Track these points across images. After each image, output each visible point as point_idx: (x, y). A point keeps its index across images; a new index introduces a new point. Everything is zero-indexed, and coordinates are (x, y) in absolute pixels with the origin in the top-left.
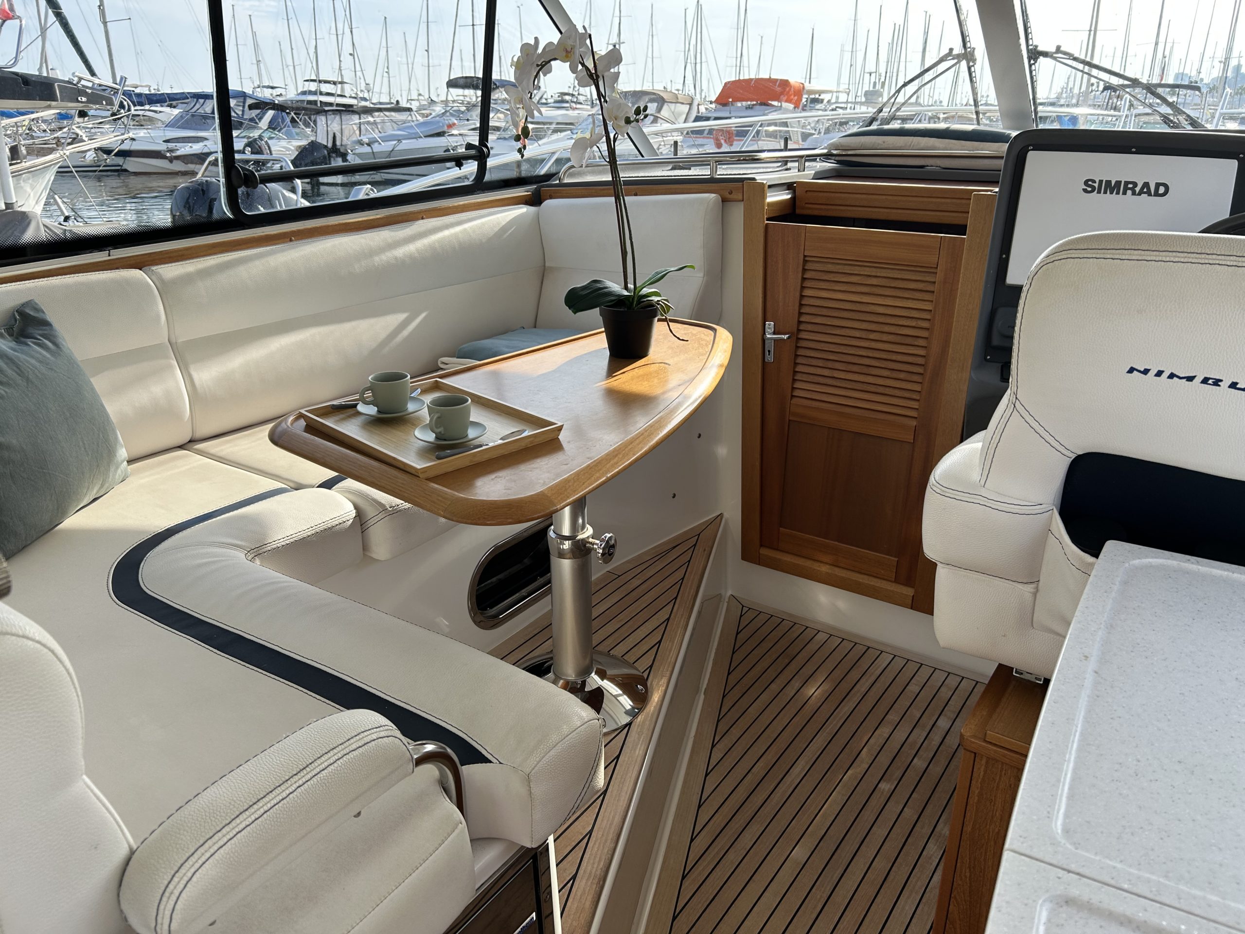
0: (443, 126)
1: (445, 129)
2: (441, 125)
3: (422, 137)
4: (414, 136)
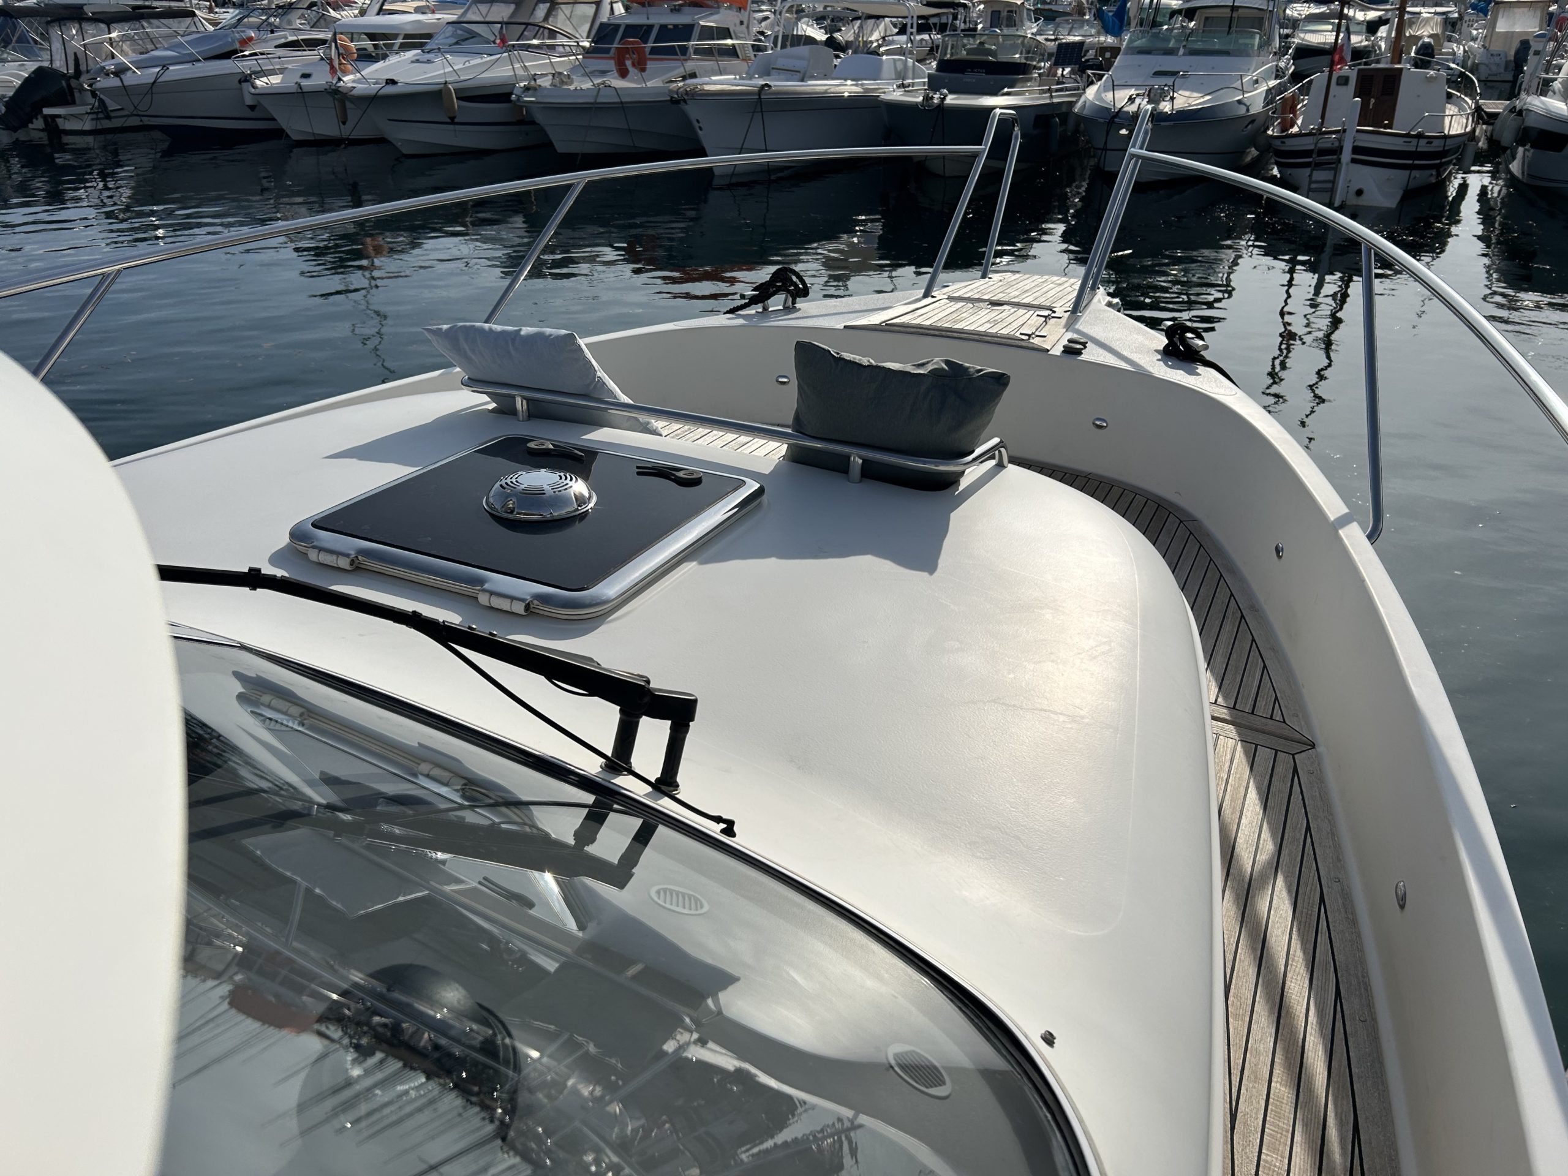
0: (233, 41)
1: (237, 46)
2: (230, 40)
3: (199, 60)
4: (188, 59)
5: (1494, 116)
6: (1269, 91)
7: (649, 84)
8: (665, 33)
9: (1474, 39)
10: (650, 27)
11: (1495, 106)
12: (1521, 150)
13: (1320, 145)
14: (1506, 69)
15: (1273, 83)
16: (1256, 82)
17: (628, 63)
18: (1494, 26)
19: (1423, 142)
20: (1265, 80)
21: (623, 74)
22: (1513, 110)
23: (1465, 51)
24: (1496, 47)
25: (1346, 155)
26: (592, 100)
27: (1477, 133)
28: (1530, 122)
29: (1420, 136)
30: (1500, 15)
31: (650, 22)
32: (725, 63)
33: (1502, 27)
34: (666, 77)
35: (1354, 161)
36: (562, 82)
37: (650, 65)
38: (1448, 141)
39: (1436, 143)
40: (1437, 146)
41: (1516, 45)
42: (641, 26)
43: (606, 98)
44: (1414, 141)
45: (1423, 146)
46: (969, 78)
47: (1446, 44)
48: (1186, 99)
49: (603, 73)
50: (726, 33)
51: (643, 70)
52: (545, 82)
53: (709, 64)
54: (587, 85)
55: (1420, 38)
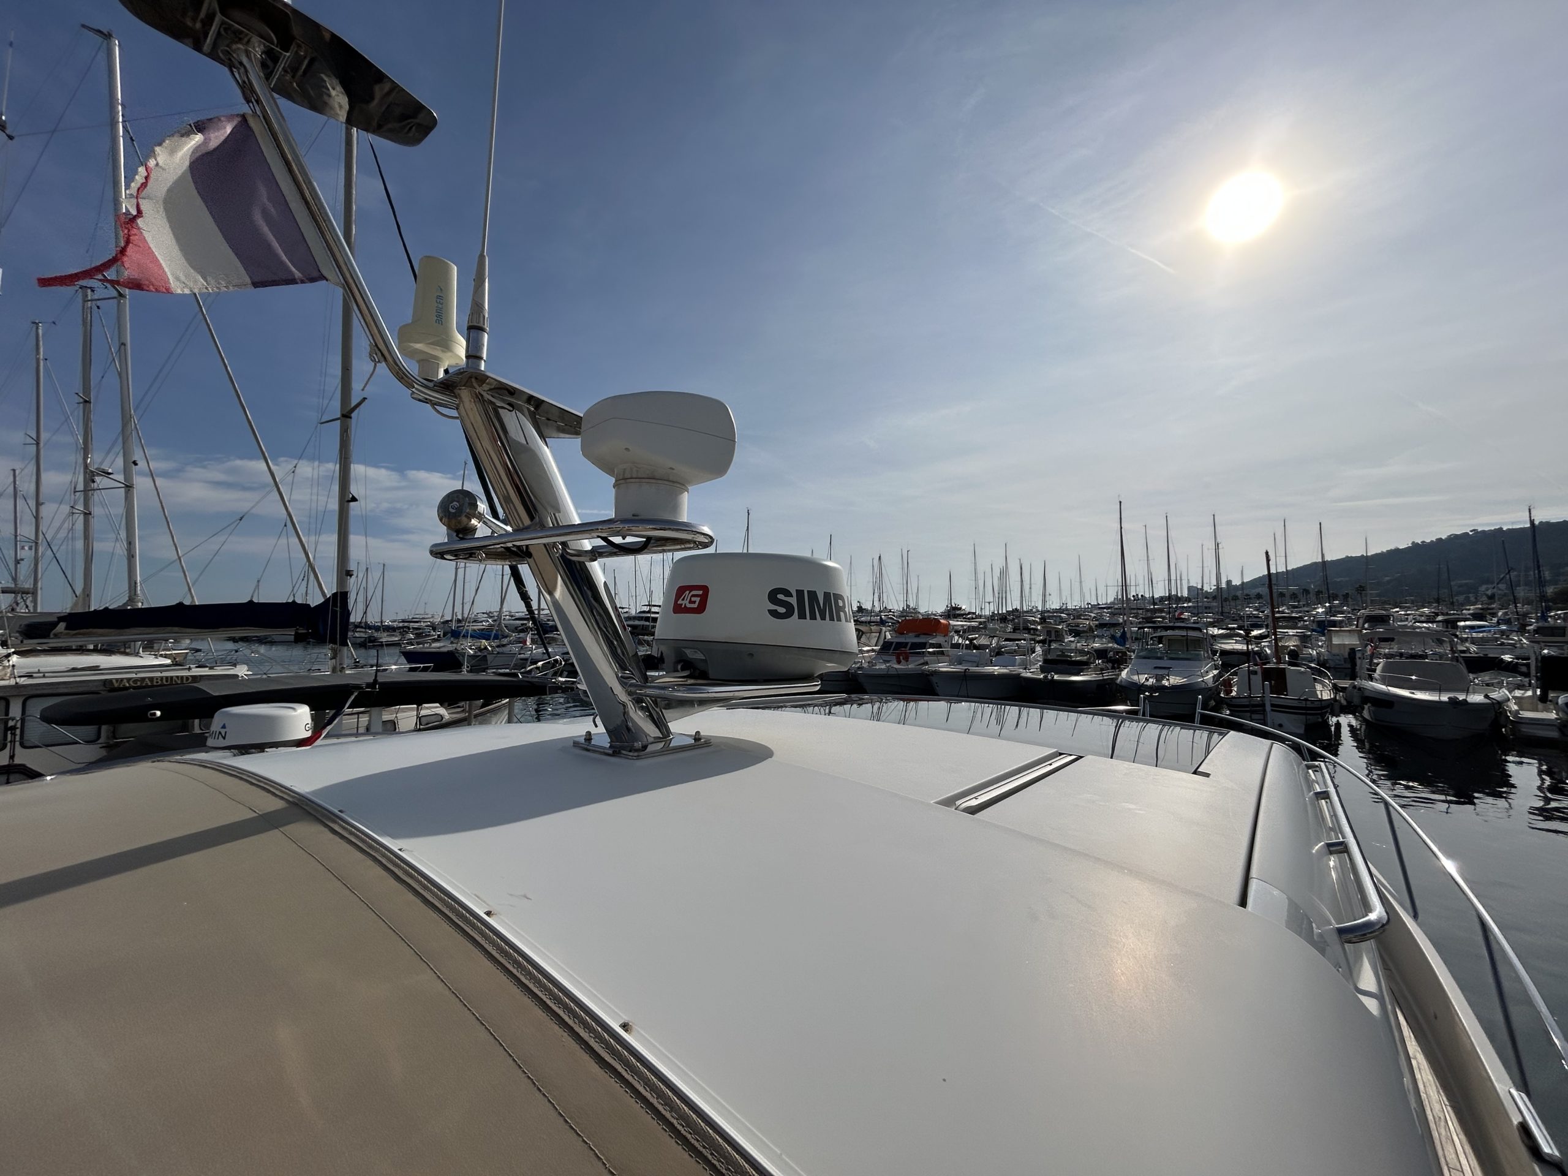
5: (1345, 688)
6: (1214, 677)
7: (910, 666)
8: (915, 646)
9: (1321, 647)
10: (907, 644)
11: (1345, 683)
12: (1366, 707)
13: (1252, 703)
14: (1345, 662)
15: (1216, 672)
16: (1207, 672)
17: (901, 658)
18: (1331, 641)
19: (1308, 702)
20: (1211, 670)
21: (899, 662)
22: (1354, 687)
23: (1317, 653)
24: (1335, 651)
25: (1268, 708)
26: (885, 673)
27: (1338, 698)
28: (1367, 694)
29: (1306, 700)
30: (1333, 636)
31: (907, 641)
32: (941, 658)
33: (1336, 641)
34: (917, 663)
35: (1272, 710)
36: (873, 666)
37: (910, 659)
38: (1323, 702)
39: (1316, 703)
40: (1317, 704)
41: (1347, 650)
42: (903, 643)
43: (891, 672)
44: (1304, 702)
45: (1309, 705)
46: (1059, 667)
47: (1304, 649)
48: (1174, 680)
49: (888, 661)
50: (940, 646)
51: (907, 661)
52: (865, 665)
53: (934, 658)
54: (883, 667)
55: (1288, 646)
